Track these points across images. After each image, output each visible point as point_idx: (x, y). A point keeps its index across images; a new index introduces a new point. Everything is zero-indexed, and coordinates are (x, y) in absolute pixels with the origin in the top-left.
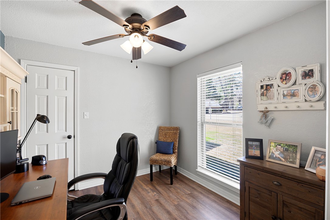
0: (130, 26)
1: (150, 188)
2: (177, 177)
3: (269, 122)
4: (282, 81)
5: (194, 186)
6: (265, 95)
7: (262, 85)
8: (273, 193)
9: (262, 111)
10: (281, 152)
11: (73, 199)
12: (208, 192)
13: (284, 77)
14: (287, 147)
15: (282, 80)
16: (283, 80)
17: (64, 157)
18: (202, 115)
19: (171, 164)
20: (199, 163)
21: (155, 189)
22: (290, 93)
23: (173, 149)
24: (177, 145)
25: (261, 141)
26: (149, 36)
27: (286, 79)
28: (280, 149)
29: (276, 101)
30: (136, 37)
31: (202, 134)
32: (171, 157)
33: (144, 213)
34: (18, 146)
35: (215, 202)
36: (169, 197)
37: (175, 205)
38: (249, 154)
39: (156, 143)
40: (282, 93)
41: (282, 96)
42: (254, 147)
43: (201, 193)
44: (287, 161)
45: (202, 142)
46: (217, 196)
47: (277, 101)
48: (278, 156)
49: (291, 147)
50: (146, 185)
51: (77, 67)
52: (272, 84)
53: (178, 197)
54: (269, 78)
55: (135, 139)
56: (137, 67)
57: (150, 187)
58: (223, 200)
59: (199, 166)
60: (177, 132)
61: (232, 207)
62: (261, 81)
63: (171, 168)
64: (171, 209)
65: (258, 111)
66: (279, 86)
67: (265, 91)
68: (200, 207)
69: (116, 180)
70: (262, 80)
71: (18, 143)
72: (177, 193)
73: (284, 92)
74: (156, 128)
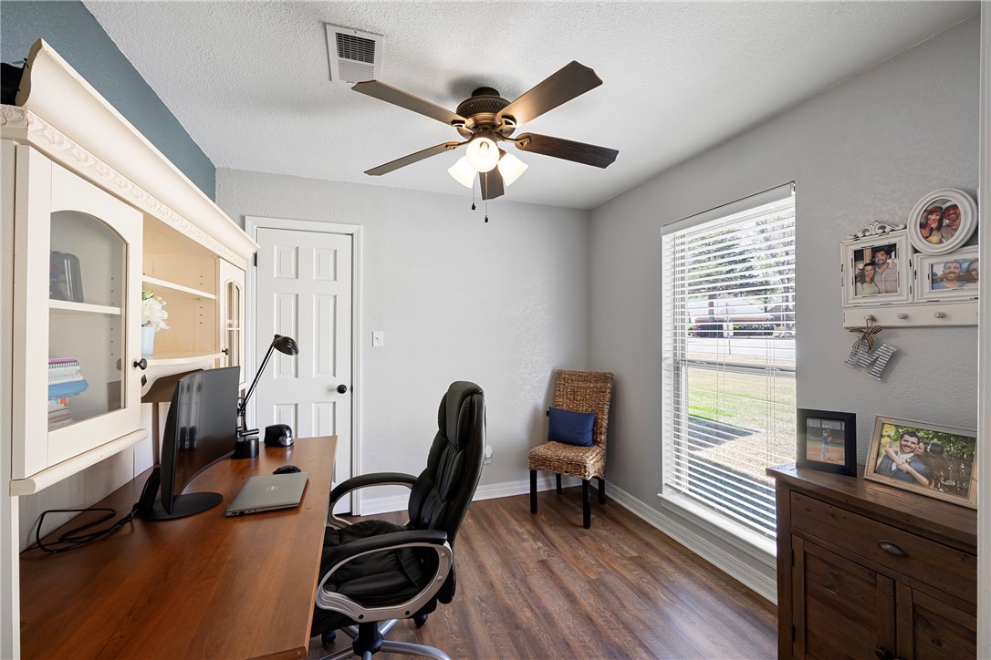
0: (469, 122)
1: (528, 531)
2: (603, 511)
3: (882, 362)
4: (926, 234)
5: (652, 540)
6: (868, 279)
7: (858, 247)
8: (879, 577)
9: (859, 330)
10: (916, 455)
11: (344, 527)
12: (692, 560)
13: (934, 220)
14: (940, 443)
15: (926, 232)
16: (932, 230)
17: (331, 434)
18: (676, 340)
19: (585, 472)
20: (668, 477)
21: (540, 534)
22: (957, 271)
23: (594, 433)
24: (605, 423)
25: (849, 420)
26: (516, 140)
27: (939, 228)
28: (913, 446)
29: (905, 297)
30: (484, 146)
31: (677, 395)
32: (587, 455)
33: (506, 587)
34: (240, 401)
35: (709, 589)
36: (577, 557)
37: (589, 581)
38: (809, 457)
39: (548, 413)
40: (927, 271)
41: (927, 283)
42: (825, 435)
43: (670, 561)
44: (936, 486)
45: (678, 416)
46: (716, 575)
47: (910, 296)
48: (907, 467)
49: (954, 443)
50: (518, 521)
51: (357, 227)
52: (895, 245)
53: (601, 561)
54: (881, 228)
55: (476, 397)
56: (486, 220)
57: (529, 527)
58: (734, 588)
59: (666, 484)
60: (607, 387)
61: (762, 611)
62: (856, 238)
63: (586, 482)
64: (578, 588)
65: (847, 328)
66: (916, 251)
67: (869, 268)
68: (662, 596)
69: (434, 491)
70: (860, 235)
71: (240, 396)
72: (601, 550)
73: (935, 267)
74: (549, 374)
